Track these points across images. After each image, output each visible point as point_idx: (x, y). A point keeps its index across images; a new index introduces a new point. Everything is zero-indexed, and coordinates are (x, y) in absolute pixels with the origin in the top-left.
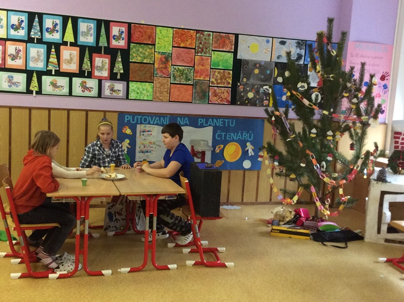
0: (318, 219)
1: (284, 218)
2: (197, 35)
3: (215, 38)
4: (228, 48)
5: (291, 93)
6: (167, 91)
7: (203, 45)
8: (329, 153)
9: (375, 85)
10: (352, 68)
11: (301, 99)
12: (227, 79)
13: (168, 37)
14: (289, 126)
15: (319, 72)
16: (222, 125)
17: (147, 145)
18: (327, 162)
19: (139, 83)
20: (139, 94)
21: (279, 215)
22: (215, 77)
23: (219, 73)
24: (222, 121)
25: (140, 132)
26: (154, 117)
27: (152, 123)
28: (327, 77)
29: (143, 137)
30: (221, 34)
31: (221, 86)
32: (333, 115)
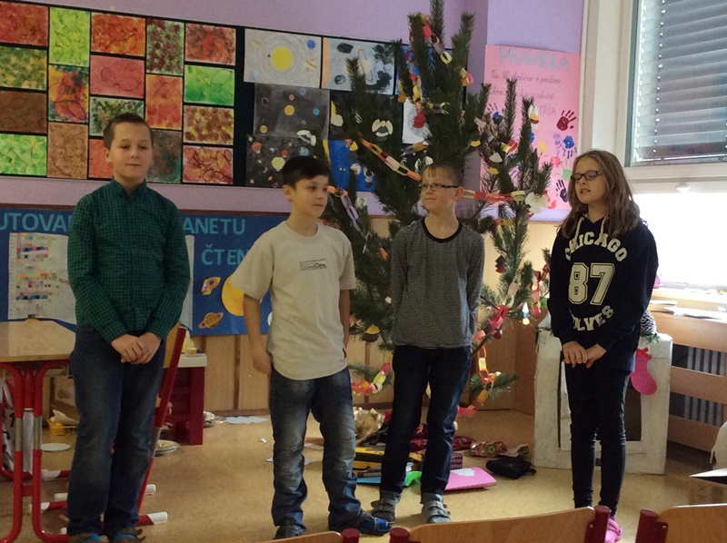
1: (360, 430)
2: (148, 29)
3: (191, 34)
4: (222, 59)
6: (82, 156)
7: (164, 50)
9: (536, 122)
10: (486, 89)
11: (382, 158)
12: (223, 128)
13: (79, 30)
14: (357, 216)
15: (418, 100)
16: (216, 233)
17: (38, 282)
19: (12, 136)
20: (13, 161)
22: (195, 122)
23: (203, 113)
24: (215, 223)
25: (19, 250)
26: (52, 216)
27: (47, 229)
28: (434, 108)
29: (26, 263)
30: (204, 26)
31: (209, 142)
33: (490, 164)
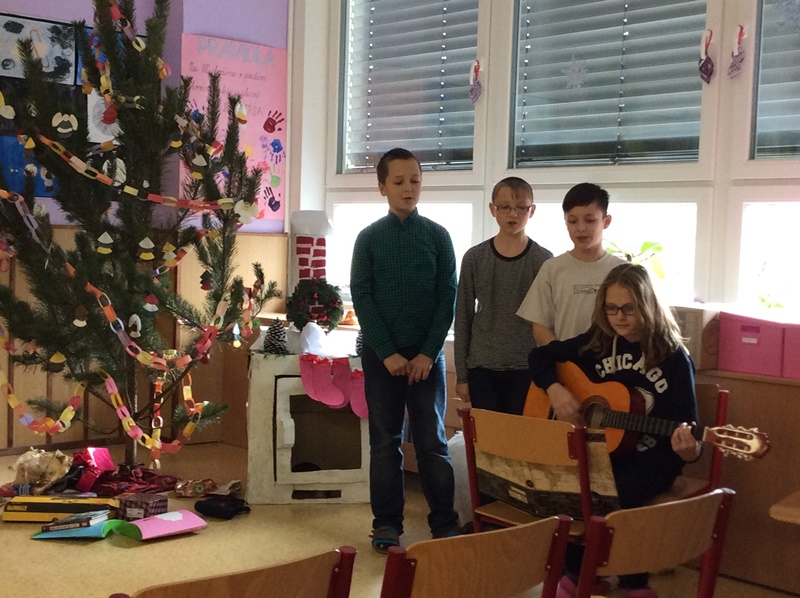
0: (132, 468)
1: (43, 476)
5: (37, 141)
8: (147, 293)
9: (244, 122)
10: (187, 82)
11: (64, 157)
14: (36, 225)
15: (107, 91)
18: (144, 315)
21: (29, 468)
28: (127, 101)
32: (151, 197)
33: (193, 168)
